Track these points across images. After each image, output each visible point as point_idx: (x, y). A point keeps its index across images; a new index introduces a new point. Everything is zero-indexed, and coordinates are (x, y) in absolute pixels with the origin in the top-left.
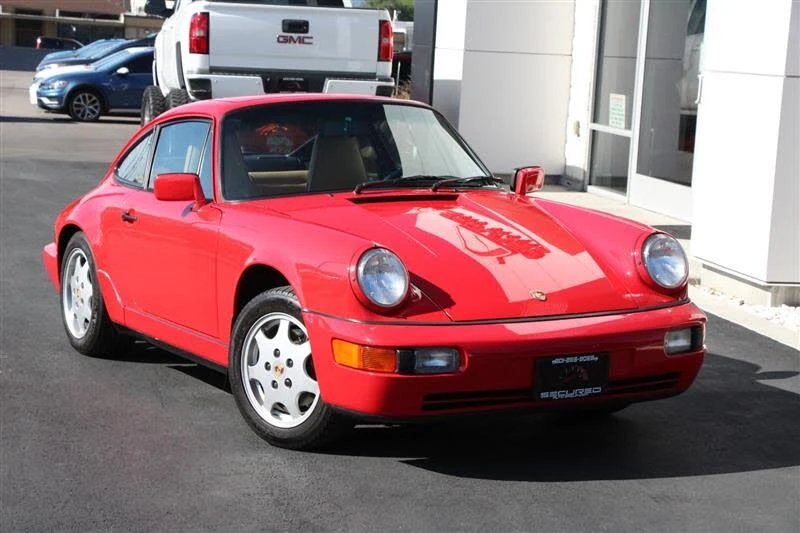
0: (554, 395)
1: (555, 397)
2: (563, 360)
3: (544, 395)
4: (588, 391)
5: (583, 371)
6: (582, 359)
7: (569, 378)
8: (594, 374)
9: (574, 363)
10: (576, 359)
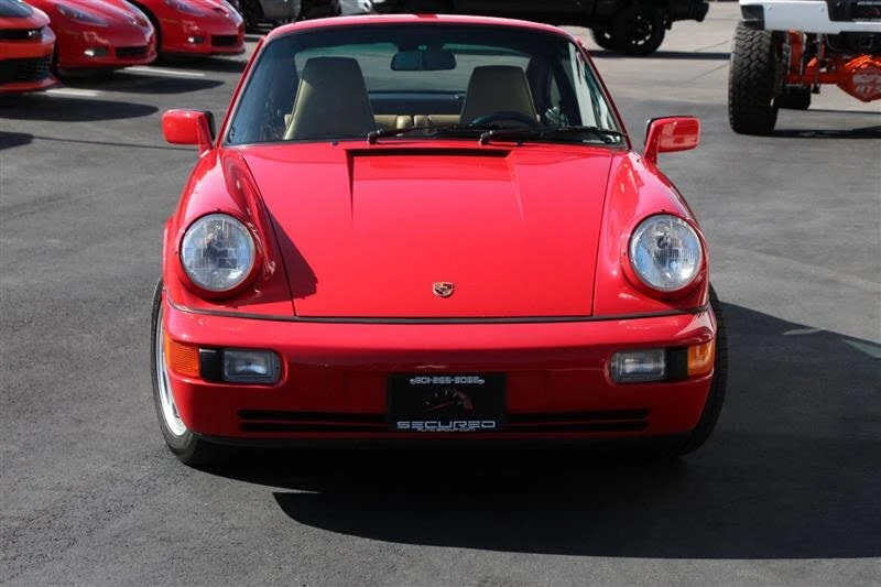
0: (418, 425)
1: (419, 429)
2: (428, 380)
3: (402, 425)
4: (473, 425)
5: (463, 396)
6: (458, 380)
7: (441, 404)
8: (480, 403)
9: (445, 386)
10: (448, 380)
